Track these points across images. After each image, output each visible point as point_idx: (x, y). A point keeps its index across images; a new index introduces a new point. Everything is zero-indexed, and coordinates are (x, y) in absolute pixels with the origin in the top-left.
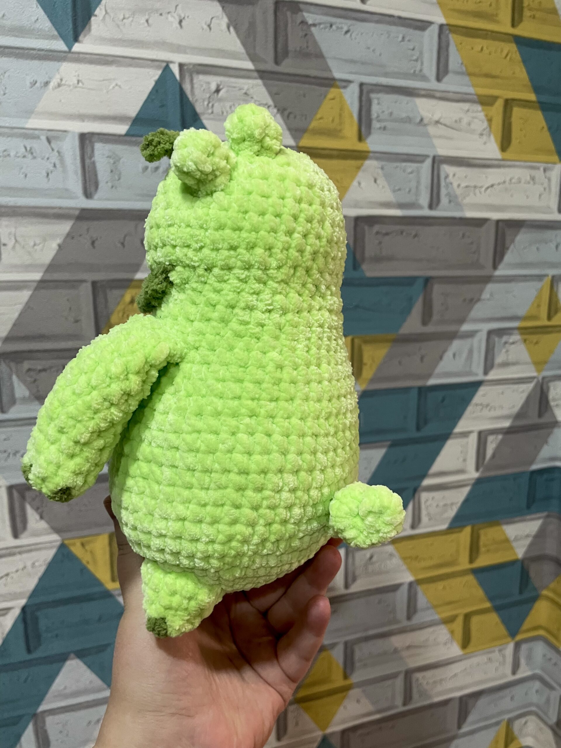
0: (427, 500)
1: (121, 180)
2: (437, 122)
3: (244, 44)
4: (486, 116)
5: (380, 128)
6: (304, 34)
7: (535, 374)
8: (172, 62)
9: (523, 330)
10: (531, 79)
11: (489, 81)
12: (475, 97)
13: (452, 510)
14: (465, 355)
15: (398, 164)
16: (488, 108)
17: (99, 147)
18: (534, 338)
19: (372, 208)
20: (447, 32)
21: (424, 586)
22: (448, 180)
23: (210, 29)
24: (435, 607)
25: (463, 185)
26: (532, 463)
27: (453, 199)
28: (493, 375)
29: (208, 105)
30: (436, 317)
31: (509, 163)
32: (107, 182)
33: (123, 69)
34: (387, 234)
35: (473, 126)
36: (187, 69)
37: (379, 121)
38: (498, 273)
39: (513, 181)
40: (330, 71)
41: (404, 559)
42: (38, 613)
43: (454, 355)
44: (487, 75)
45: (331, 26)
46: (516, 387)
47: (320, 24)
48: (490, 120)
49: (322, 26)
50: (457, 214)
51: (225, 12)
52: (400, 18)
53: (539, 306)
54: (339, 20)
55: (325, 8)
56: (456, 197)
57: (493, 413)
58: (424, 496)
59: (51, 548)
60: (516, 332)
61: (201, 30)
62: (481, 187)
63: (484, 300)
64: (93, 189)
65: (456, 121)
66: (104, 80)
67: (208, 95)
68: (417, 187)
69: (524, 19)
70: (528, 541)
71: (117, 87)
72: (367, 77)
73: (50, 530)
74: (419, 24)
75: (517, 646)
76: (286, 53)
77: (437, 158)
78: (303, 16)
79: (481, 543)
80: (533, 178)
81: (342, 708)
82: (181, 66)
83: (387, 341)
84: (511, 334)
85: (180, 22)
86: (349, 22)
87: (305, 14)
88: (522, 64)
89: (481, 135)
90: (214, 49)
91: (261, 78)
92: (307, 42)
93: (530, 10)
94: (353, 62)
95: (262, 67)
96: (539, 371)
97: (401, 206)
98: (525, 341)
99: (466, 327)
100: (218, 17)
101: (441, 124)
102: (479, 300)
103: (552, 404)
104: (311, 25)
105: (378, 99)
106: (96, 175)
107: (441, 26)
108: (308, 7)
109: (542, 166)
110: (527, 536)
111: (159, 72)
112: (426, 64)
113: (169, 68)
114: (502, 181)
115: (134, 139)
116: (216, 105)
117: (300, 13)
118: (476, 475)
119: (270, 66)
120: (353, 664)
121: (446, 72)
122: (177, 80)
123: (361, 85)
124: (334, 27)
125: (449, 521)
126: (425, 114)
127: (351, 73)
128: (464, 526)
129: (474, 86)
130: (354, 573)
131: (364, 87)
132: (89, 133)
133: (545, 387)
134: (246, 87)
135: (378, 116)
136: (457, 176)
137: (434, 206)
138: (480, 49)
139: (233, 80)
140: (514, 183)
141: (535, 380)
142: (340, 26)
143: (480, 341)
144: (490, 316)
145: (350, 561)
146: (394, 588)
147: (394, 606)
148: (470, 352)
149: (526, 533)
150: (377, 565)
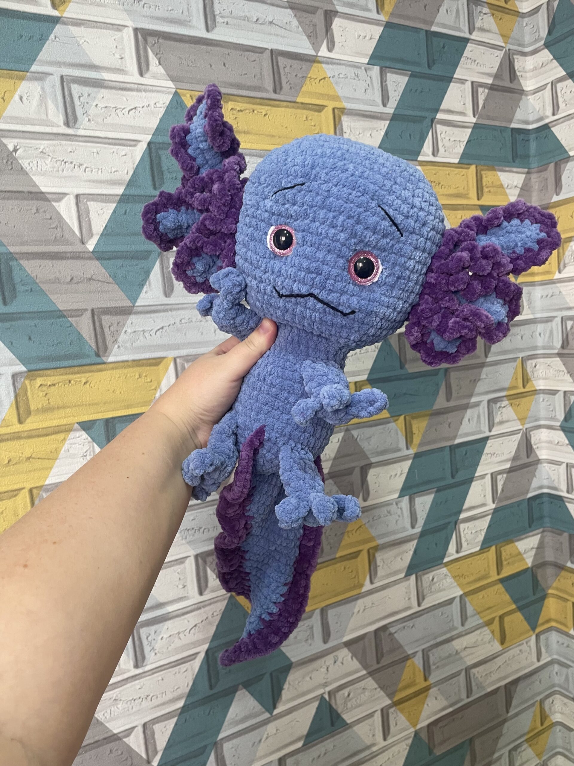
0: (464, 529)
7: (521, 427)
9: (509, 397)
13: (481, 535)
14: (475, 419)
18: (516, 402)
21: (470, 597)
24: (479, 613)
26: (527, 492)
28: (495, 431)
30: (454, 395)
38: (488, 360)
41: (454, 577)
42: (217, 654)
43: (469, 420)
46: (510, 438)
53: (516, 379)
57: (499, 459)
58: (462, 526)
59: (224, 599)
60: (505, 399)
63: (483, 379)
69: (484, 194)
70: (533, 552)
75: (538, 636)
79: (503, 558)
81: (425, 706)
83: (426, 415)
84: (502, 401)
93: (487, 187)
96: (523, 424)
98: (511, 404)
99: (474, 400)
102: (479, 380)
103: (534, 447)
110: (532, 548)
118: (493, 506)
120: (429, 667)
125: (480, 544)
128: (491, 546)
130: (423, 593)
133: (528, 436)
138: (460, 217)
141: (521, 431)
143: (484, 408)
144: (487, 390)
145: (419, 583)
146: (450, 601)
147: (452, 616)
148: (479, 416)
149: (531, 546)
150: (437, 584)
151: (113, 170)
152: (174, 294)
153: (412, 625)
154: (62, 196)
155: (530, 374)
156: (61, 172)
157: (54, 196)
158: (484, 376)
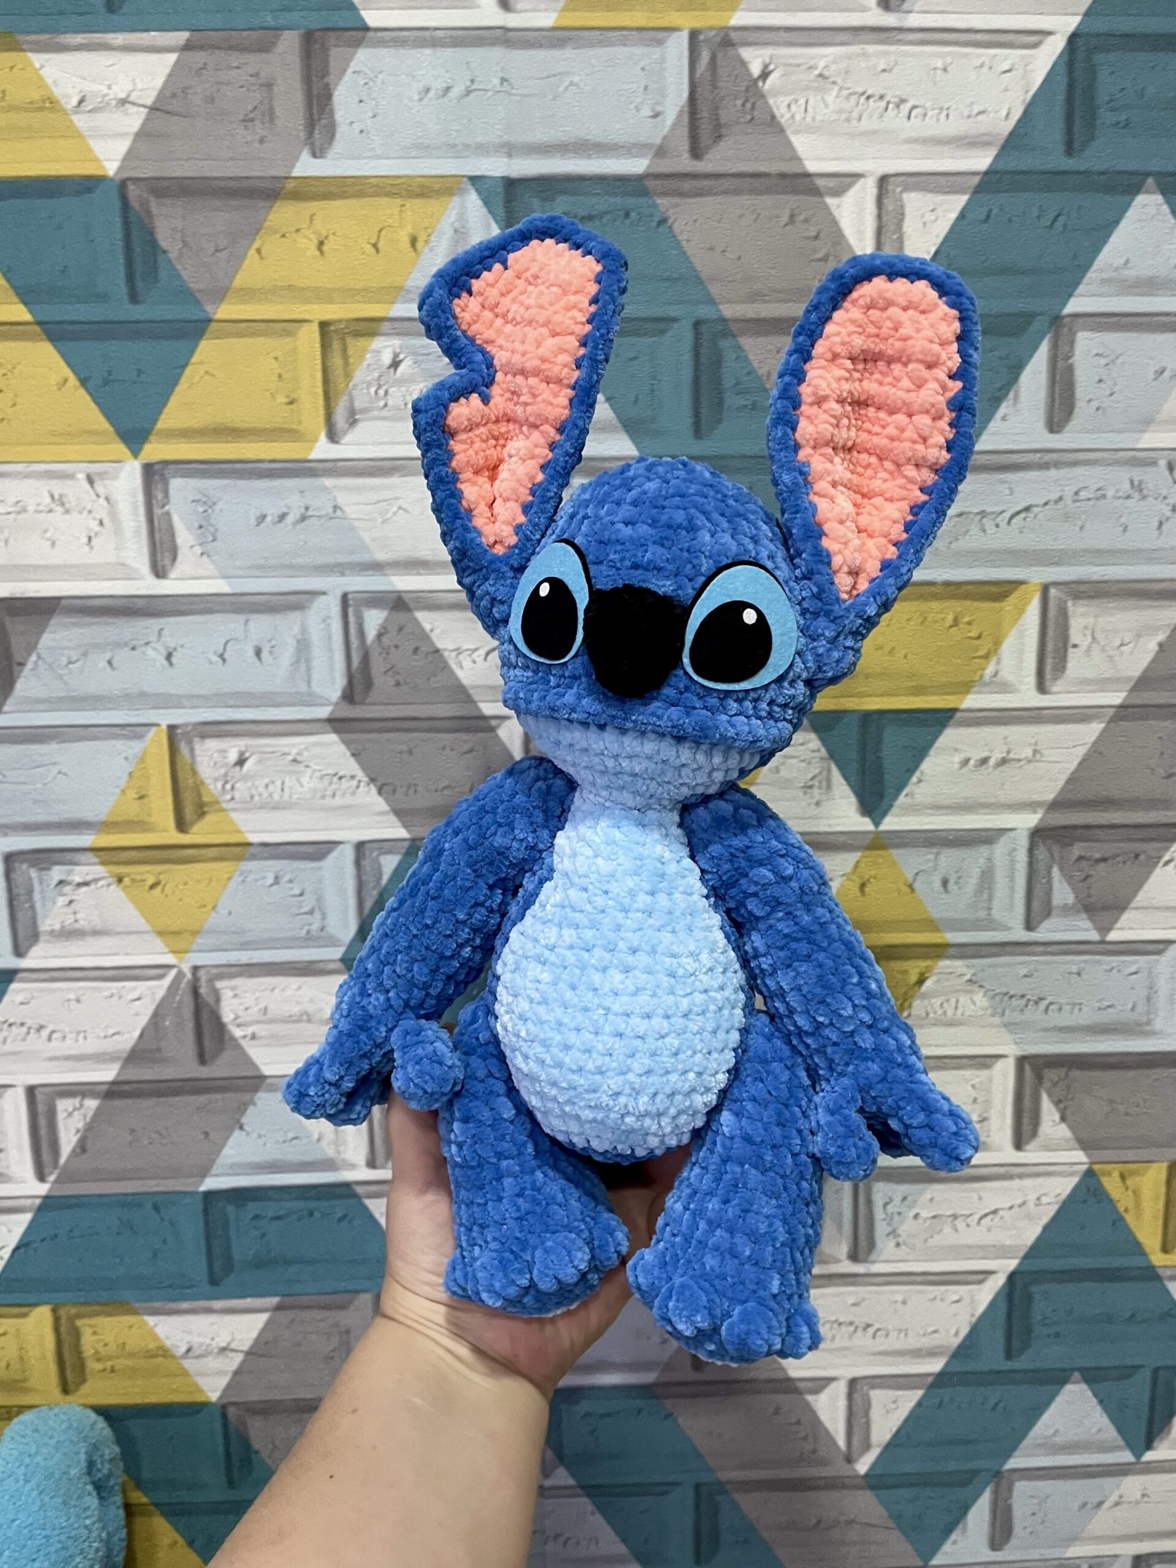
42: (1034, 1289)
59: (1071, 1174)
73: (1073, 1143)
151: (975, 111)
152: (1070, 426)
154: (849, 180)
156: (854, 123)
157: (832, 183)
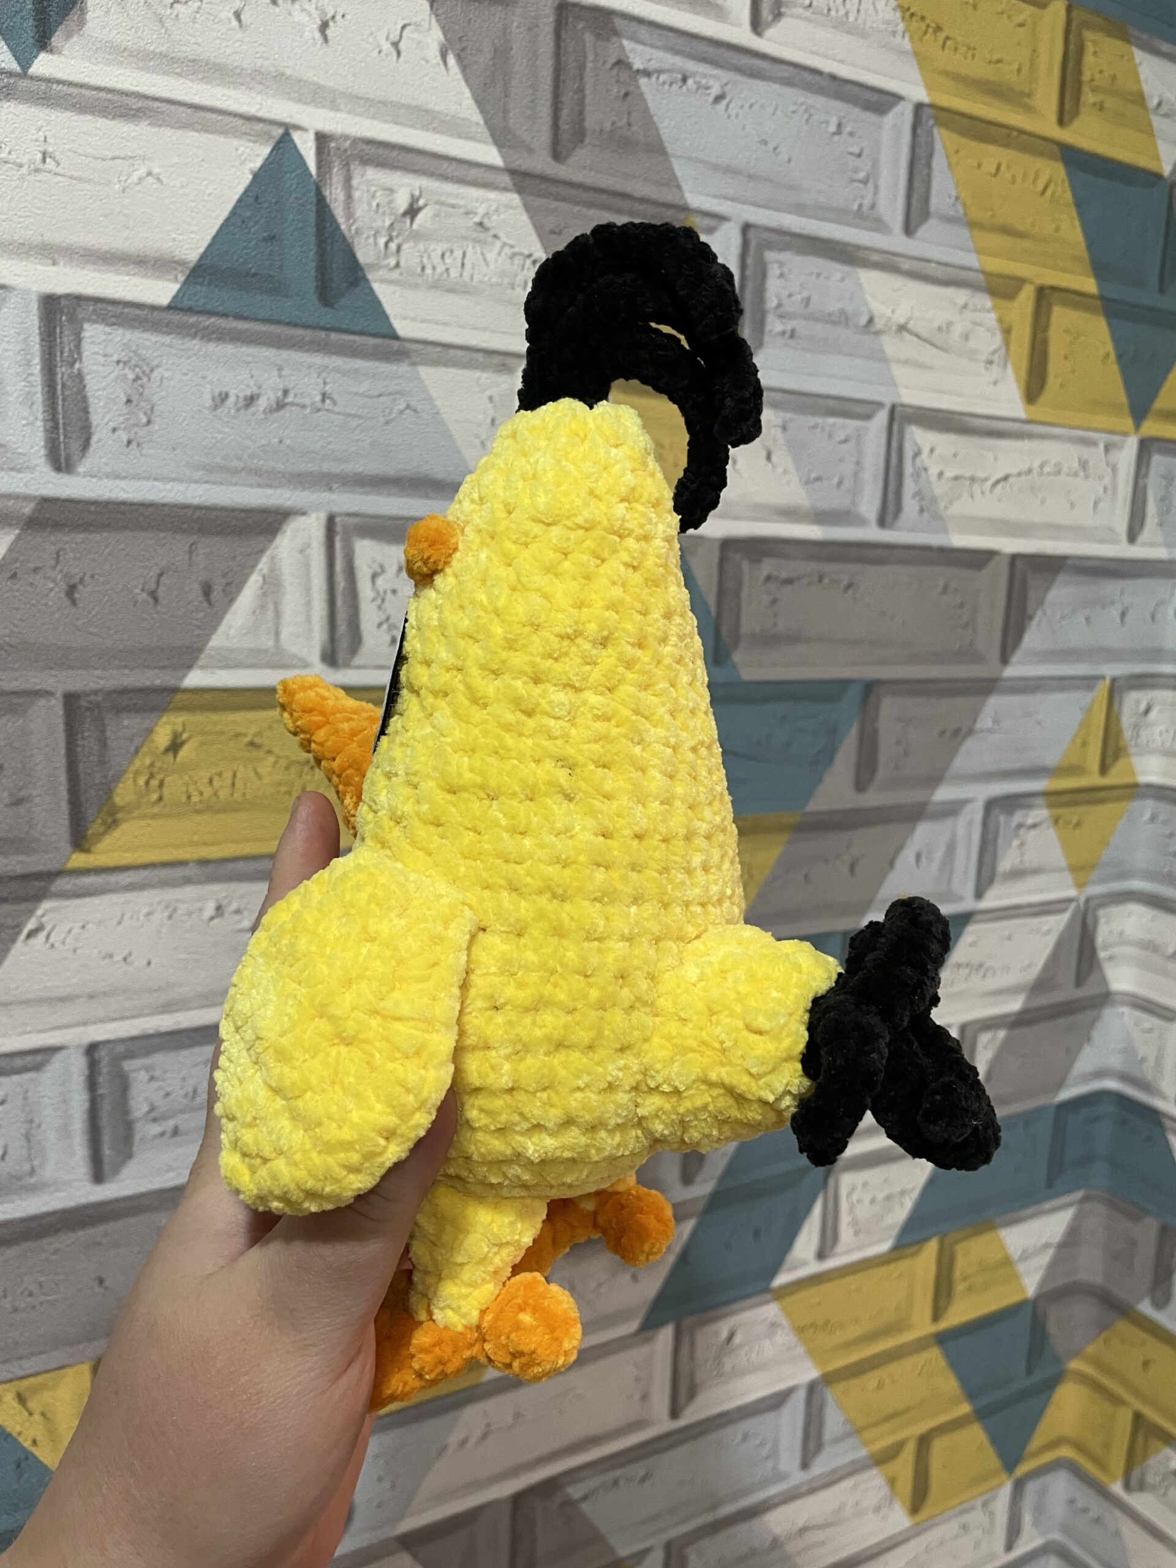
0: (853, 1189)
1: (155, 427)
2: (902, 328)
3: (479, 102)
4: (1000, 321)
5: (784, 333)
6: (623, 92)
7: (1072, 893)
8: (298, 128)
9: (1053, 798)
10: (1090, 247)
11: (1007, 242)
12: (981, 277)
13: (902, 1204)
14: (939, 855)
15: (819, 420)
16: (1007, 304)
17: (94, 334)
18: (1072, 814)
19: (761, 520)
20: (931, 122)
21: (841, 1387)
22: (918, 461)
23: (399, 53)
24: (858, 1431)
25: (949, 474)
26: (1060, 1085)
27: (928, 506)
28: (993, 899)
29: (386, 245)
30: (883, 772)
31: (1041, 429)
32: (114, 430)
33: (168, 133)
34: (789, 581)
35: (972, 344)
36: (338, 149)
37: (781, 317)
38: (1010, 672)
39: (1047, 469)
40: (679, 187)
41: (800, 1330)
43: (918, 857)
44: (1006, 230)
45: (684, 80)
46: (1035, 921)
47: (659, 72)
48: (1007, 332)
49: (663, 77)
50: (935, 540)
51: (437, 16)
52: (833, 77)
53: (1084, 744)
54: (701, 68)
55: (671, 34)
56: (934, 500)
57: (990, 983)
58: (847, 1182)
60: (1040, 801)
61: (375, 54)
62: (986, 480)
63: (982, 731)
64: (75, 446)
65: (940, 329)
66: (113, 158)
67: (387, 223)
68: (856, 474)
69: (1083, 109)
70: (1046, 1258)
71: (150, 180)
72: (761, 211)
74: (875, 97)
75: (1019, 1487)
76: (580, 135)
77: (898, 409)
78: (622, 47)
79: (958, 1273)
80: (1084, 465)
82: (322, 139)
83: (780, 828)
84: (1030, 807)
85: (324, 27)
86: (726, 76)
87: (625, 42)
88: (1073, 212)
89: (990, 362)
90: (407, 107)
91: (520, 190)
92: (629, 113)
93: (1094, 90)
94: (730, 171)
95: (525, 163)
96: (1080, 885)
97: (821, 517)
98: (1056, 821)
99: (943, 794)
100: (417, 25)
101: (909, 332)
102: (971, 732)
103: (1102, 954)
104: (638, 71)
105: (781, 264)
106: (86, 411)
107: (919, 107)
108: (633, 26)
109: (1102, 438)
110: (1047, 1246)
111: (266, 151)
112: (883, 193)
113: (292, 141)
114: (1025, 467)
115: (193, 319)
116: (406, 247)
117: (614, 39)
119: (541, 162)
121: (925, 215)
122: (311, 176)
123: (746, 228)
124: (690, 82)
125: (895, 1232)
126: (879, 308)
127: (726, 198)
128: (925, 1240)
129: (979, 251)
130: (691, 1379)
131: (751, 234)
132: (67, 296)
133: (1090, 921)
134: (482, 210)
135: (779, 306)
136: (937, 452)
137: (889, 517)
138: (993, 170)
139: (449, 187)
140: (1049, 474)
141: (1073, 906)
142: (704, 82)
143: (970, 823)
144: (991, 767)
145: (685, 1350)
146: (776, 1401)
147: (776, 1442)
148: (951, 848)
149: (1043, 1241)
150: (742, 1352)
153: (642, 1473)
155: (1127, 734)
158: (989, 723)
